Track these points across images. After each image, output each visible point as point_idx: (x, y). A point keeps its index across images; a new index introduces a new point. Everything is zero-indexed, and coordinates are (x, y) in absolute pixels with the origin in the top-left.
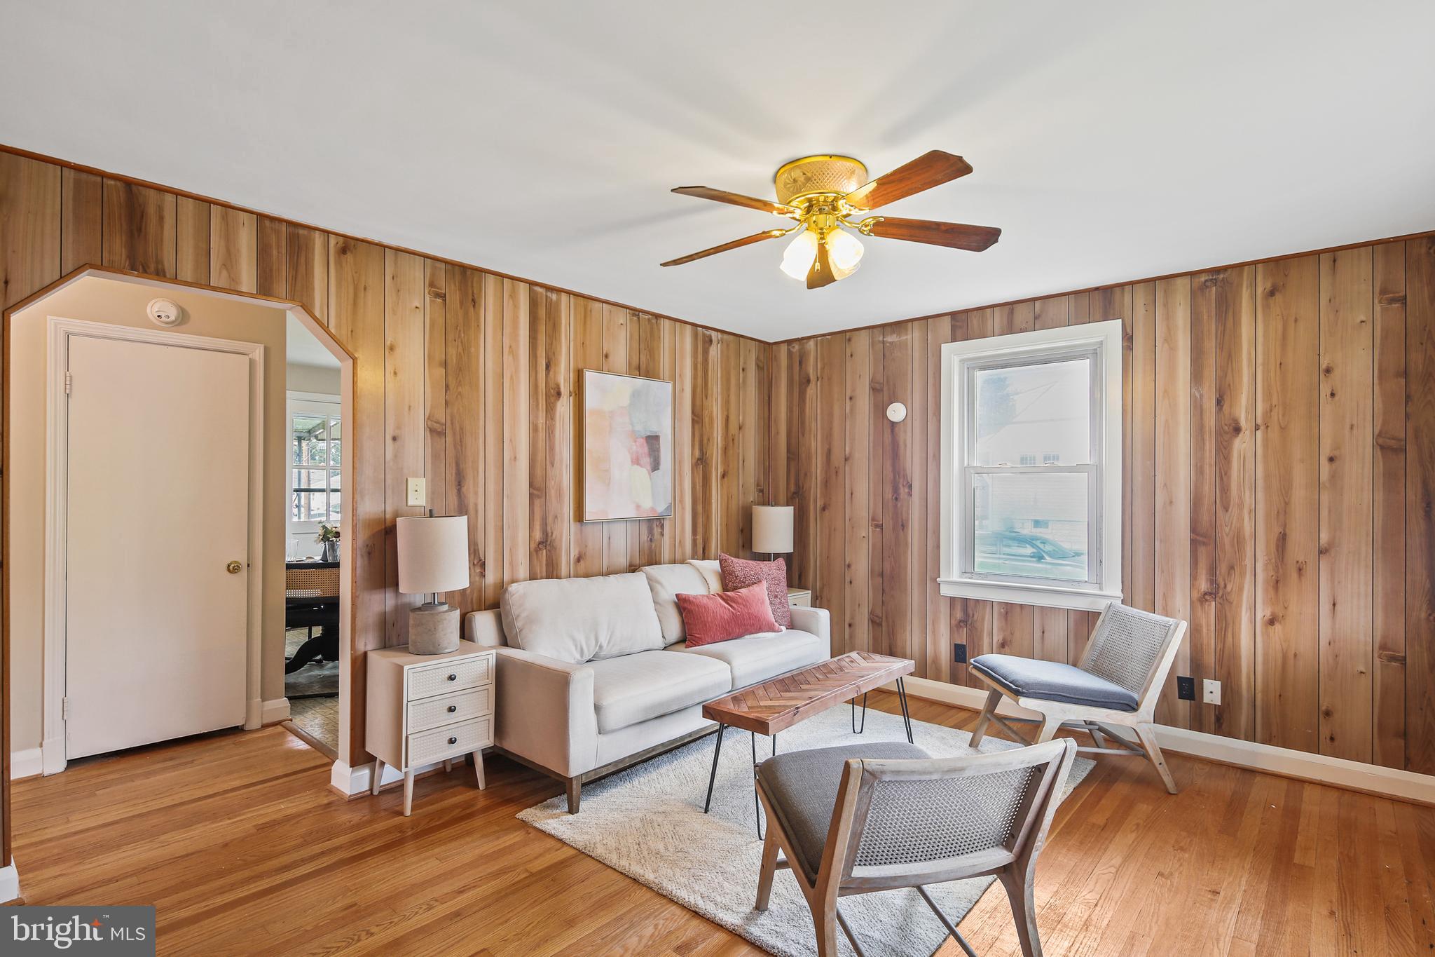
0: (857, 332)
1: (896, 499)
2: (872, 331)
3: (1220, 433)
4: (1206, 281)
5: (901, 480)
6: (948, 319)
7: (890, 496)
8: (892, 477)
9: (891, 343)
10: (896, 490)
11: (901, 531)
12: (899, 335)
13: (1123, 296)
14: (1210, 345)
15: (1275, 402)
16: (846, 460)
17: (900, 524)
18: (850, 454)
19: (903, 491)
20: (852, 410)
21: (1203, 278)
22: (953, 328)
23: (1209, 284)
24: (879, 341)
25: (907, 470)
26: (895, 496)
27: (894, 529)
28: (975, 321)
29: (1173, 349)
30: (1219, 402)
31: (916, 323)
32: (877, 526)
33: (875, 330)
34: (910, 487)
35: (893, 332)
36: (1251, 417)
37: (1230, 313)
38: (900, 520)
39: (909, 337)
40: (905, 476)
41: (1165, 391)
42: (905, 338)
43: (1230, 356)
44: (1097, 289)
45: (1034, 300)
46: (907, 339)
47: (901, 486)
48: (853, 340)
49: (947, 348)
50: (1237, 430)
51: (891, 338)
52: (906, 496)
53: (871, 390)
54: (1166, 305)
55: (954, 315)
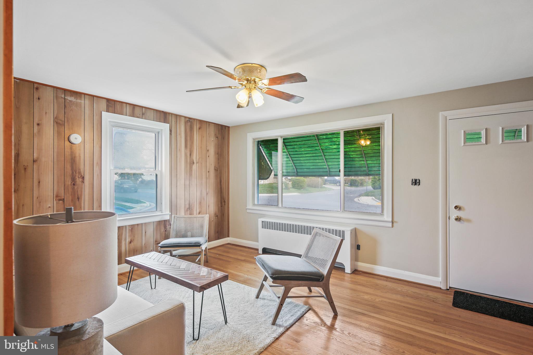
0: (44, 87)
1: (74, 184)
2: (56, 90)
3: (190, 164)
4: (188, 120)
5: (77, 175)
6: (105, 101)
7: (70, 183)
8: (71, 173)
9: (71, 101)
10: (73, 179)
11: (78, 201)
12: (76, 98)
13: (169, 116)
14: (189, 138)
15: (200, 157)
16: (34, 161)
17: (77, 197)
18: (38, 158)
19: (79, 181)
20: (39, 131)
21: (187, 119)
22: (108, 106)
23: (188, 121)
24: (62, 97)
25: (81, 170)
26: (73, 183)
27: (72, 200)
28: (118, 106)
29: (181, 137)
30: (190, 155)
31: (87, 96)
32: (60, 200)
33: (59, 90)
34: (83, 178)
35: (71, 96)
36: (196, 160)
37: (192, 131)
38: (77, 195)
39: (83, 102)
40: (80, 173)
41: (179, 150)
42: (80, 101)
43: (192, 142)
44: (163, 112)
45: (142, 107)
46: (81, 102)
47: (77, 177)
48: (40, 90)
49: (104, 114)
50: (194, 163)
51: (69, 98)
52: (80, 183)
53: (55, 123)
54: (179, 124)
55: (108, 100)
